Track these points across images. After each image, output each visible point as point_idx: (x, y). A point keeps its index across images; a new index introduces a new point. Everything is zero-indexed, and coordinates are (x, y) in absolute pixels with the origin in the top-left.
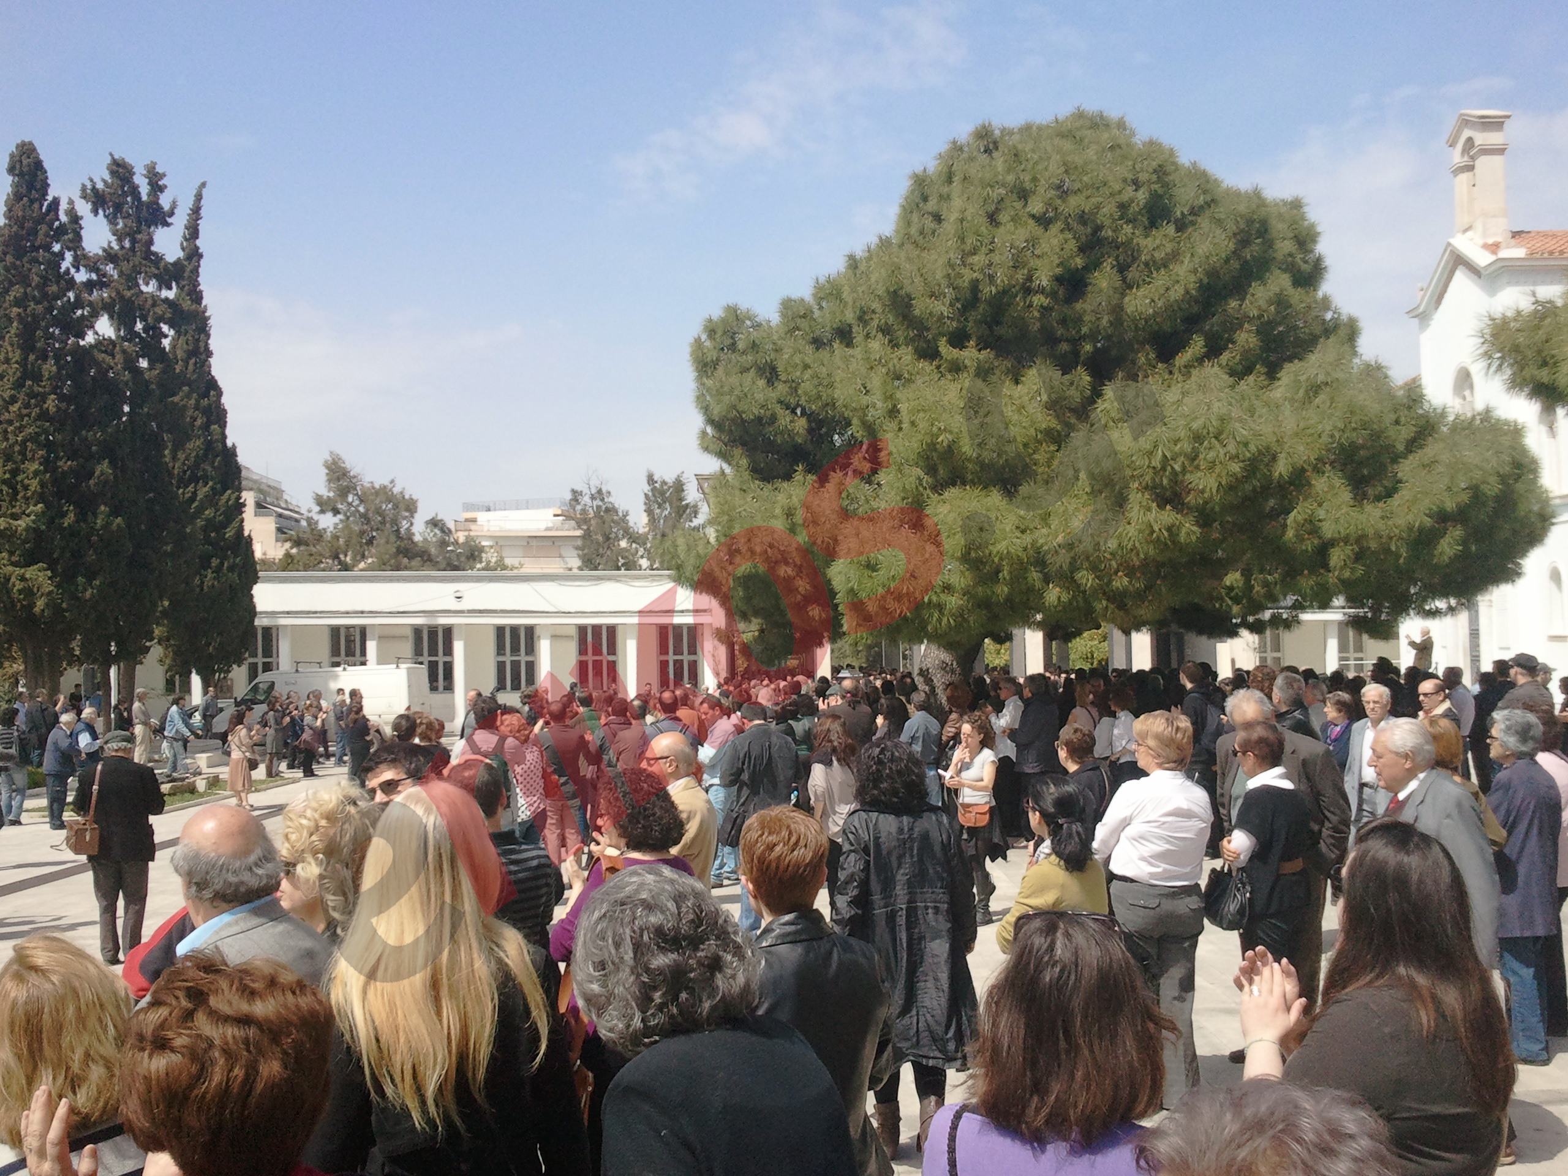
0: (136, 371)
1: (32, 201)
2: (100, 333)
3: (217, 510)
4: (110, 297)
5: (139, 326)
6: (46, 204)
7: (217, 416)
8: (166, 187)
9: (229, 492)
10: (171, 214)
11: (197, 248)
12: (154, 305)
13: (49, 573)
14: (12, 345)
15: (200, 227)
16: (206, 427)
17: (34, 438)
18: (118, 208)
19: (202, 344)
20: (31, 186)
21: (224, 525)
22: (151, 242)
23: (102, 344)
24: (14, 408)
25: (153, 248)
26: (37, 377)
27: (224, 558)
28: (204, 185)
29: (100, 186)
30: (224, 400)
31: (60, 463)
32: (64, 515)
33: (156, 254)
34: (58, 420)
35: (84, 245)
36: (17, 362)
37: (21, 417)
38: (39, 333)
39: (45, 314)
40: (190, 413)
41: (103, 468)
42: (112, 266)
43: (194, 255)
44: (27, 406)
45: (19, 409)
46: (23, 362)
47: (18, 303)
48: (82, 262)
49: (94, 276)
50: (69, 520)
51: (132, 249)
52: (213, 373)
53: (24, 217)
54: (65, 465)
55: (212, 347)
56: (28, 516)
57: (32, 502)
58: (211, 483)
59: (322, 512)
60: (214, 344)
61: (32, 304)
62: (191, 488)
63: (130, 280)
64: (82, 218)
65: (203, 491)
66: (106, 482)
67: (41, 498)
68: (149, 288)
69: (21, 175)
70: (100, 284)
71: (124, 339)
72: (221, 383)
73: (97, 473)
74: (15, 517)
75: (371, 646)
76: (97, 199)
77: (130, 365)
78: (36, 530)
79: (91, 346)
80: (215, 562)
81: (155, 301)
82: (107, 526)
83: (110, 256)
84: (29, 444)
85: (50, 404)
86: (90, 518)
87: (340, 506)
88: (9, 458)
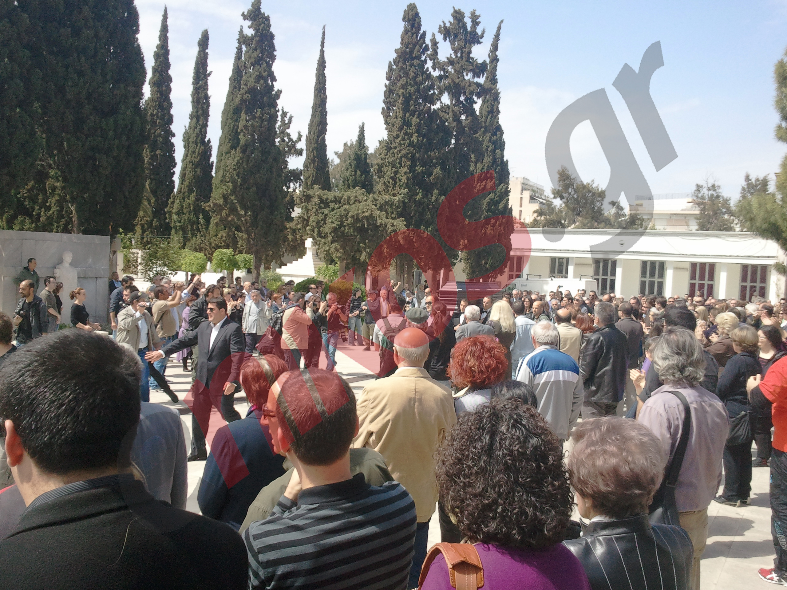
0: (459, 122)
1: (413, 34)
2: (443, 102)
3: (496, 194)
4: (448, 83)
5: (462, 98)
6: (419, 35)
7: (500, 145)
8: (480, 22)
9: (502, 185)
10: (482, 36)
11: (497, 56)
12: (470, 86)
13: (405, 223)
14: (399, 109)
15: (499, 45)
16: (494, 151)
17: (405, 156)
18: (456, 36)
19: (495, 107)
20: (413, 26)
21: (498, 202)
22: (470, 52)
23: (445, 108)
24: (398, 141)
25: (471, 56)
26: (409, 124)
28: (502, 21)
29: (448, 25)
30: (504, 137)
31: (417, 168)
32: (417, 194)
33: (473, 58)
34: (418, 146)
35: (439, 57)
36: (400, 117)
37: (400, 145)
38: (412, 102)
39: (415, 92)
40: (485, 143)
41: (437, 171)
42: (451, 67)
43: (495, 59)
44: (403, 139)
45: (400, 141)
46: (404, 118)
47: (403, 87)
48: (437, 66)
49: (442, 73)
50: (418, 197)
51: (462, 57)
52: (500, 123)
53: (408, 42)
55: (500, 109)
56: (400, 194)
57: (403, 188)
59: (555, 198)
60: (501, 107)
61: (409, 87)
63: (459, 73)
64: (438, 43)
66: (438, 177)
67: (407, 186)
68: (468, 77)
69: (409, 21)
70: (445, 77)
71: (455, 105)
72: (503, 128)
73: (434, 173)
74: (394, 195)
75: (571, 268)
76: (446, 32)
77: (456, 118)
78: (403, 202)
79: (438, 109)
81: (470, 83)
82: (437, 200)
83: (451, 62)
84: (403, 159)
85: (414, 138)
86: (429, 196)
87: (564, 195)
88: (394, 166)
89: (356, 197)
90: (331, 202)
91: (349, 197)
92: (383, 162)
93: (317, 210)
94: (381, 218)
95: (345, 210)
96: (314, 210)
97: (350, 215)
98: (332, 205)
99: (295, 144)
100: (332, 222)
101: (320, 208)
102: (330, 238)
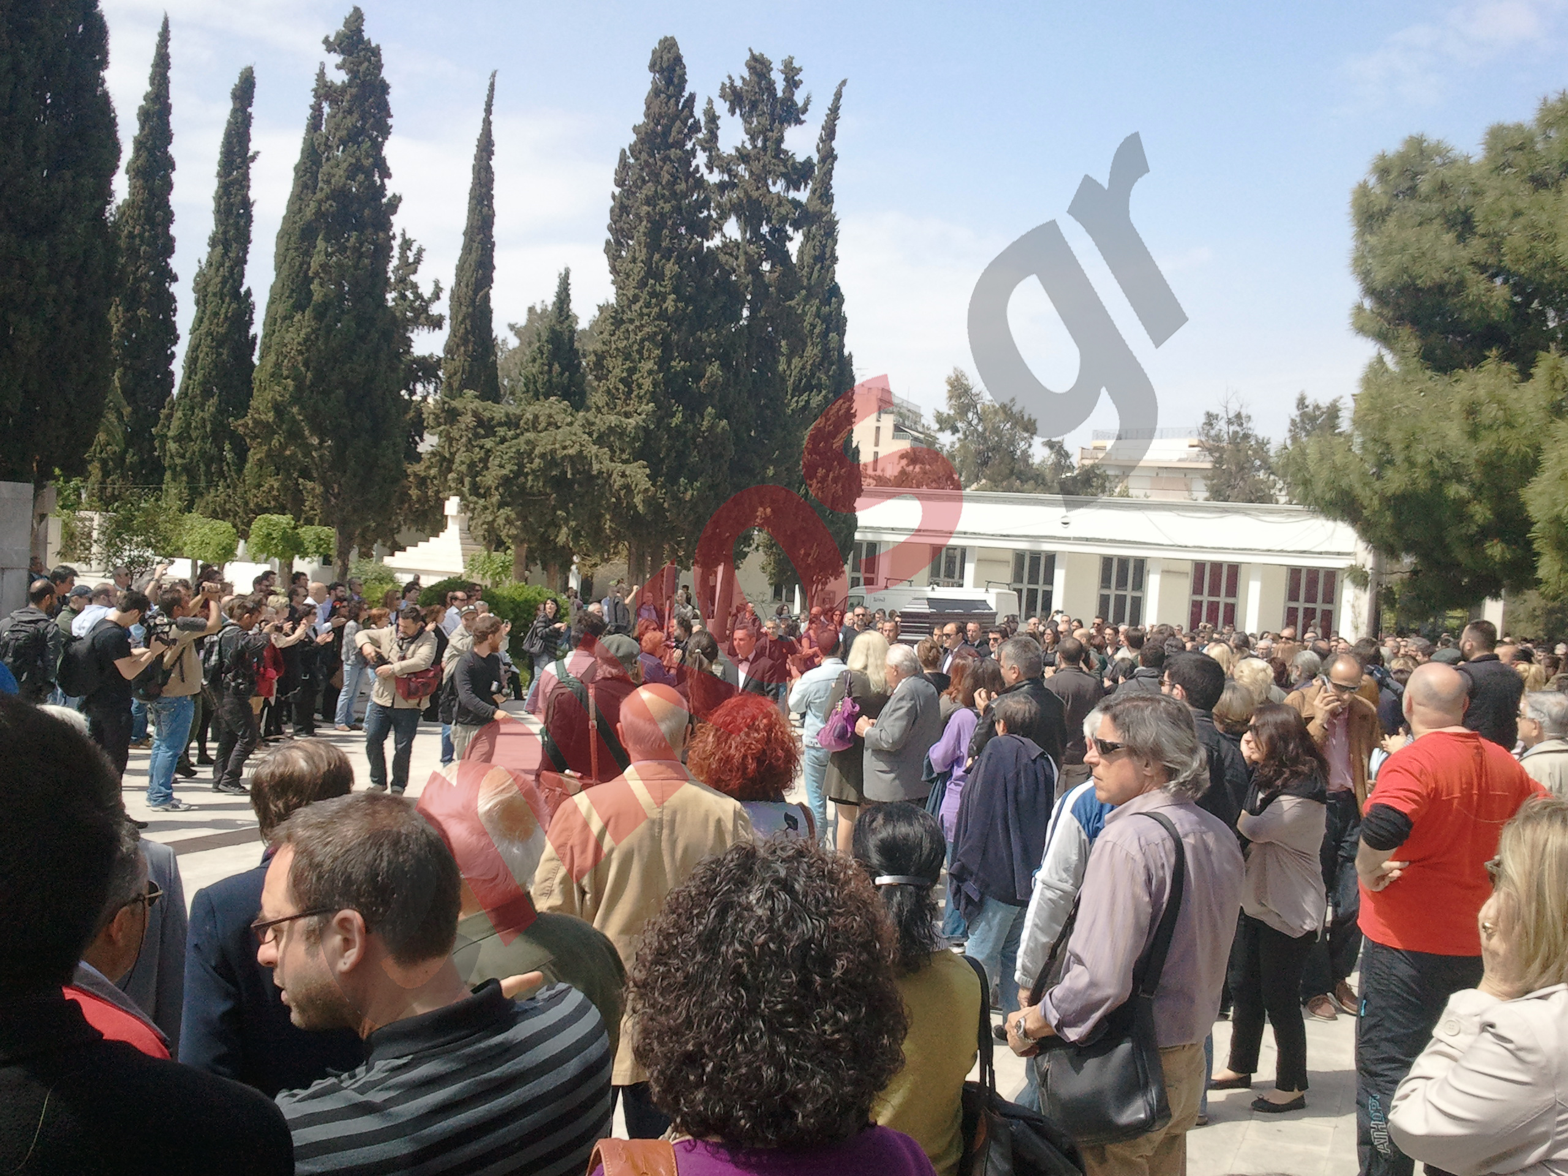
0: (758, 274)
1: (669, 97)
2: (728, 236)
4: (738, 197)
5: (765, 229)
6: (682, 100)
7: (836, 324)
8: (801, 82)
10: (805, 110)
11: (833, 150)
12: (780, 204)
13: (648, 471)
14: (640, 244)
15: (837, 128)
16: (825, 335)
17: (651, 337)
18: (754, 106)
19: (828, 250)
20: (669, 82)
22: (781, 140)
23: (729, 247)
24: (636, 307)
25: (784, 146)
26: (659, 276)
28: (844, 83)
29: (738, 83)
30: (845, 308)
31: (673, 363)
32: (673, 415)
33: (786, 152)
34: (676, 320)
35: (719, 145)
36: (642, 261)
37: (641, 315)
38: (666, 232)
39: (672, 213)
40: (808, 319)
41: (714, 369)
42: (743, 166)
43: (828, 156)
44: (648, 305)
45: (641, 308)
46: (648, 262)
47: (648, 201)
48: (716, 163)
49: (726, 177)
50: (676, 421)
51: (764, 148)
52: (837, 279)
53: (660, 114)
54: (678, 365)
55: (838, 253)
56: (640, 414)
57: (645, 401)
58: (824, 392)
59: (941, 429)
60: (839, 251)
61: (661, 202)
62: (805, 397)
63: (760, 179)
64: (719, 117)
65: (816, 400)
66: (716, 381)
67: (653, 397)
68: (777, 187)
69: (661, 71)
70: (732, 185)
71: (750, 242)
72: (843, 290)
73: (708, 374)
74: (627, 415)
75: (970, 568)
76: (735, 98)
77: (753, 268)
78: (646, 429)
79: (718, 248)
81: (781, 201)
82: (711, 428)
83: (743, 156)
84: (646, 343)
85: (670, 304)
86: (697, 419)
87: (959, 425)
88: (627, 357)
89: (550, 416)
90: (500, 424)
91: (536, 417)
92: (605, 348)
93: (470, 439)
94: (601, 461)
95: (528, 442)
96: (464, 439)
97: (537, 452)
98: (501, 431)
99: (427, 306)
100: (501, 466)
101: (477, 436)
102: (496, 498)
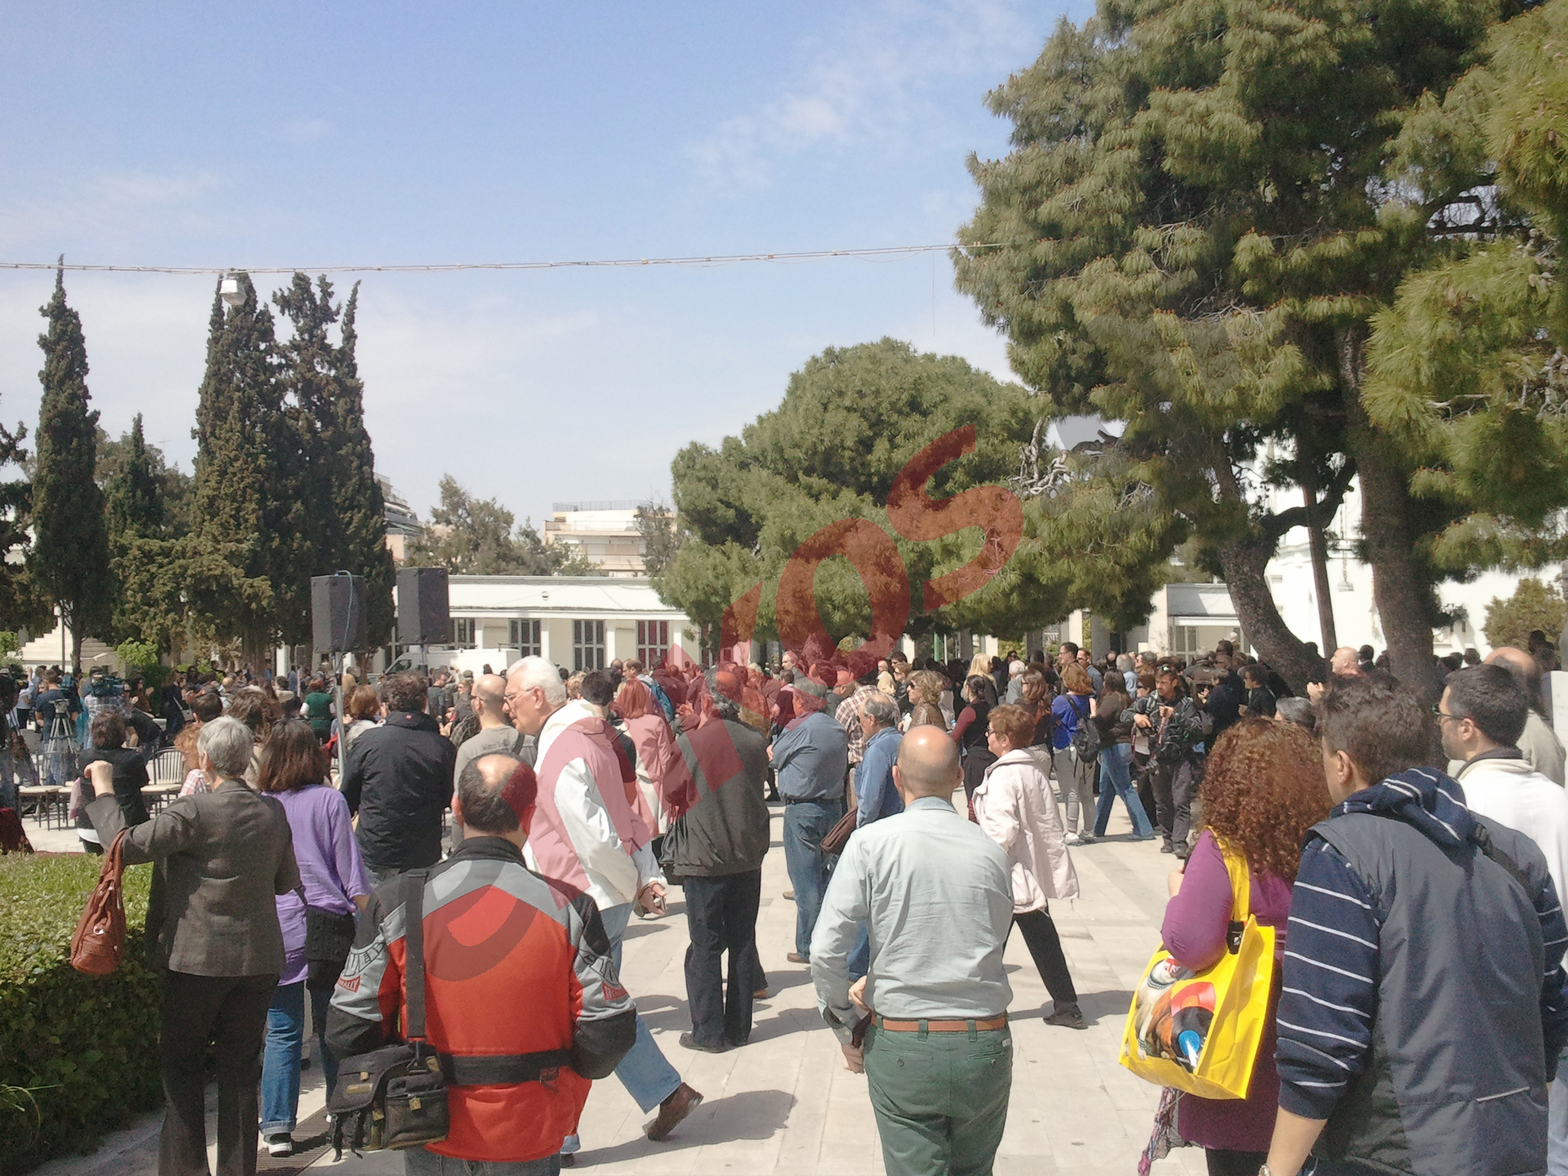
0: (314, 432)
1: (246, 315)
2: (289, 404)
3: (368, 530)
4: (294, 376)
5: (315, 398)
6: (255, 314)
7: (367, 458)
8: (333, 293)
9: (376, 516)
10: (335, 310)
11: (353, 331)
12: (326, 382)
13: (269, 582)
14: (235, 420)
15: (355, 315)
16: (360, 467)
17: (250, 486)
18: (299, 309)
19: (356, 404)
21: (373, 542)
22: (323, 335)
23: (291, 412)
24: (238, 464)
25: (325, 340)
26: (249, 439)
27: (373, 567)
28: (359, 283)
29: (286, 293)
30: (372, 446)
31: (269, 503)
32: (273, 540)
33: (326, 344)
34: (267, 473)
35: (275, 338)
38: (252, 410)
39: (256, 396)
40: (350, 460)
41: (297, 506)
42: (296, 353)
44: (246, 462)
48: (274, 351)
49: (283, 361)
50: (275, 543)
51: (310, 340)
54: (272, 504)
56: (249, 541)
57: (251, 531)
58: (363, 511)
59: (438, 522)
62: (349, 514)
63: (309, 364)
64: (274, 317)
65: (358, 517)
66: (300, 515)
67: (257, 528)
68: (323, 369)
70: (290, 366)
71: (305, 408)
72: (370, 434)
73: (293, 510)
74: (239, 541)
75: (479, 635)
76: (285, 303)
77: (309, 426)
78: (255, 551)
80: (366, 570)
82: (301, 547)
83: (294, 346)
84: (248, 490)
85: (261, 461)
86: (289, 541)
87: (451, 517)
88: (234, 500)
89: (195, 548)
90: (159, 555)
91: (184, 549)
92: (216, 493)
93: (138, 567)
94: (236, 575)
95: (180, 567)
96: (133, 567)
97: (189, 572)
98: (159, 559)
99: (14, 443)
100: (164, 584)
101: (144, 565)
102: (164, 607)
